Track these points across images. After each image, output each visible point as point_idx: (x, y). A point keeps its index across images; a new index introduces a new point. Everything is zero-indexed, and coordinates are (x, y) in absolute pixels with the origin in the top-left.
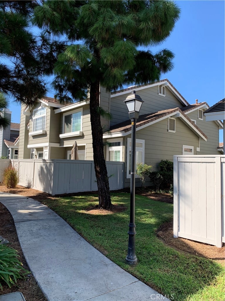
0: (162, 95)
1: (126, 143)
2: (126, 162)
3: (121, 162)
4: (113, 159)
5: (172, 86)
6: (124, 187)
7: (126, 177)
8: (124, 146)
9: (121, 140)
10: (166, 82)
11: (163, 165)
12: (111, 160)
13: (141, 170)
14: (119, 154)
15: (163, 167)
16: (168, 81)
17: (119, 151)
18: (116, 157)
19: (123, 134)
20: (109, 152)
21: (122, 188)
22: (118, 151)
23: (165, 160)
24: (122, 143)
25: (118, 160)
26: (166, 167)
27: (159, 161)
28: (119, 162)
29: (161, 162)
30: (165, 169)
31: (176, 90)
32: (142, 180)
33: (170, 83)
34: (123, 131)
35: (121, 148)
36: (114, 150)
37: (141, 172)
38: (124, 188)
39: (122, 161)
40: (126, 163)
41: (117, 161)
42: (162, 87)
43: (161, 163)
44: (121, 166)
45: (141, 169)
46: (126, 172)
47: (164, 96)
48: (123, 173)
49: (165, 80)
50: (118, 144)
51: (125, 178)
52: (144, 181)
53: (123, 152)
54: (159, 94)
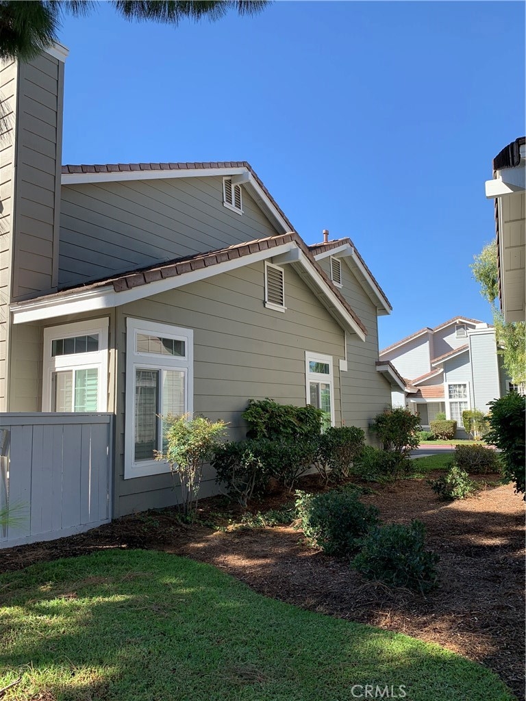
0: (232, 207)
1: (120, 336)
2: (124, 414)
3: (103, 414)
4: (70, 405)
5: (260, 185)
6: (116, 517)
7: (123, 475)
8: (112, 351)
9: (100, 329)
10: (245, 169)
11: (255, 418)
12: (63, 408)
13: (184, 444)
14: (94, 382)
15: (256, 424)
16: (249, 168)
17: (93, 373)
18: (81, 395)
19: (107, 301)
20: (55, 375)
21: (106, 522)
22: (89, 370)
23: (262, 400)
24: (103, 339)
25: (89, 408)
26: (264, 423)
27: (242, 403)
28: (95, 414)
29: (246, 406)
30: (262, 431)
31: (271, 200)
32: (187, 480)
33: (255, 176)
34: (107, 288)
35: (99, 360)
36: (74, 369)
37: (184, 448)
38: (114, 521)
39: (105, 411)
40: (121, 416)
41: (86, 410)
42: (233, 186)
43: (247, 409)
44: (102, 432)
45: (183, 439)
46: (123, 455)
47: (240, 212)
48: (108, 458)
49: (240, 163)
50: (89, 344)
51: (117, 476)
52: (196, 483)
53: (109, 374)
54: (226, 205)
